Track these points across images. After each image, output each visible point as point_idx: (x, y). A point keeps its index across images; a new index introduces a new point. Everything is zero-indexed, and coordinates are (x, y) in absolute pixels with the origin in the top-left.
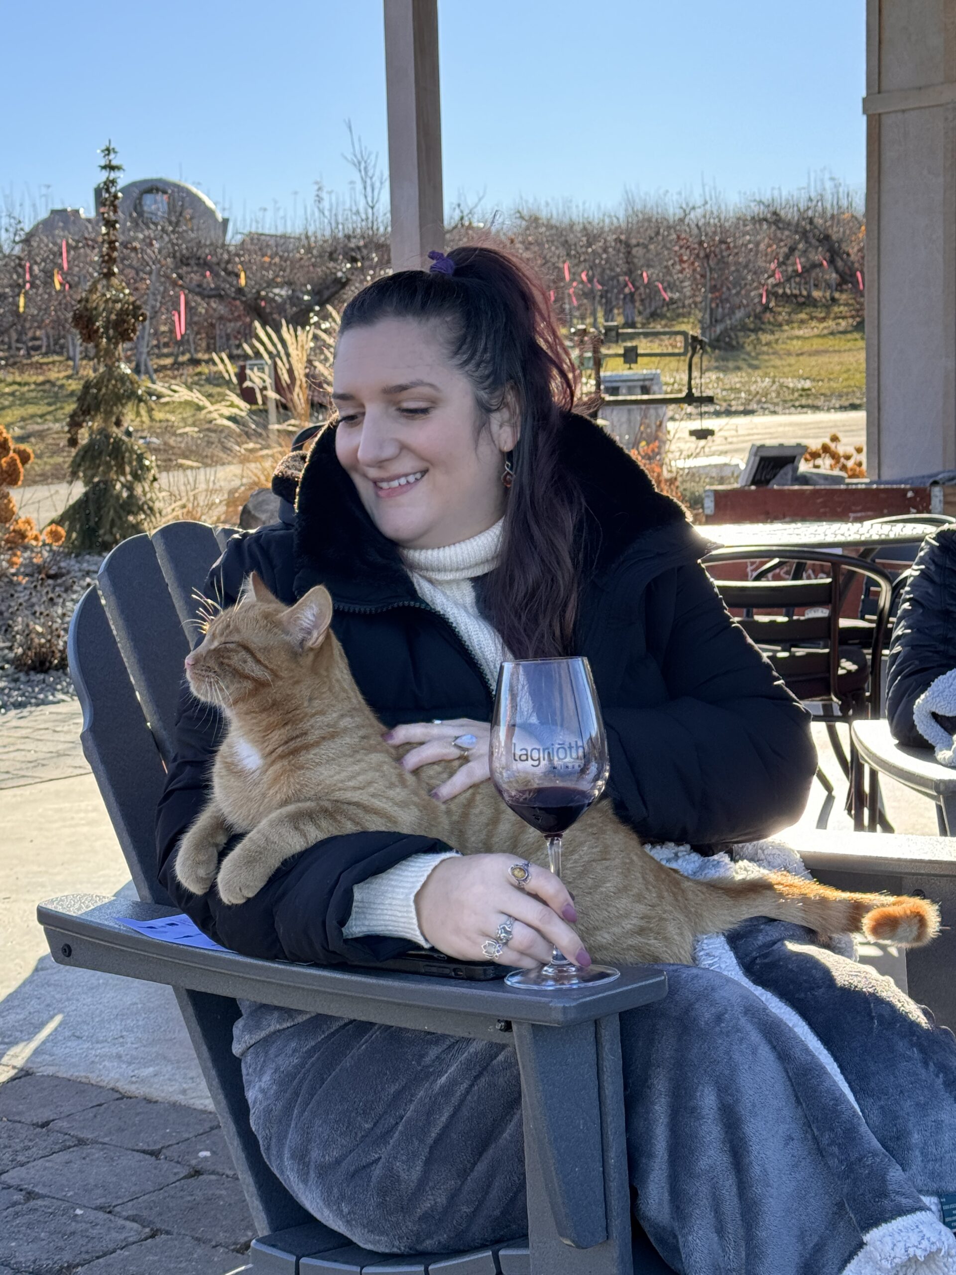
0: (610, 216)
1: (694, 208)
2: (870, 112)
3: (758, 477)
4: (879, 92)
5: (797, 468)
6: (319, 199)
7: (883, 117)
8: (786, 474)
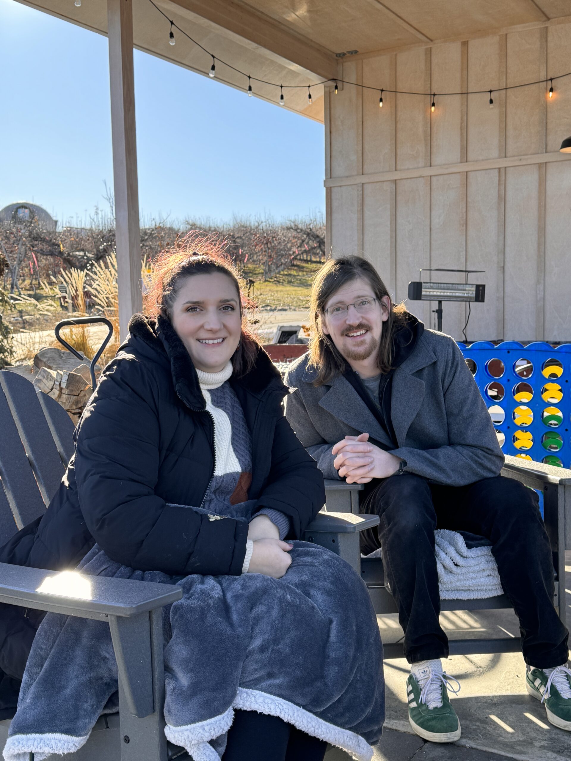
0: (226, 224)
1: (262, 222)
2: (327, 186)
3: (281, 340)
4: (331, 178)
5: (297, 336)
6: (97, 214)
7: (333, 189)
8: (293, 338)
